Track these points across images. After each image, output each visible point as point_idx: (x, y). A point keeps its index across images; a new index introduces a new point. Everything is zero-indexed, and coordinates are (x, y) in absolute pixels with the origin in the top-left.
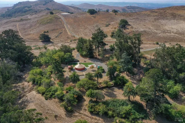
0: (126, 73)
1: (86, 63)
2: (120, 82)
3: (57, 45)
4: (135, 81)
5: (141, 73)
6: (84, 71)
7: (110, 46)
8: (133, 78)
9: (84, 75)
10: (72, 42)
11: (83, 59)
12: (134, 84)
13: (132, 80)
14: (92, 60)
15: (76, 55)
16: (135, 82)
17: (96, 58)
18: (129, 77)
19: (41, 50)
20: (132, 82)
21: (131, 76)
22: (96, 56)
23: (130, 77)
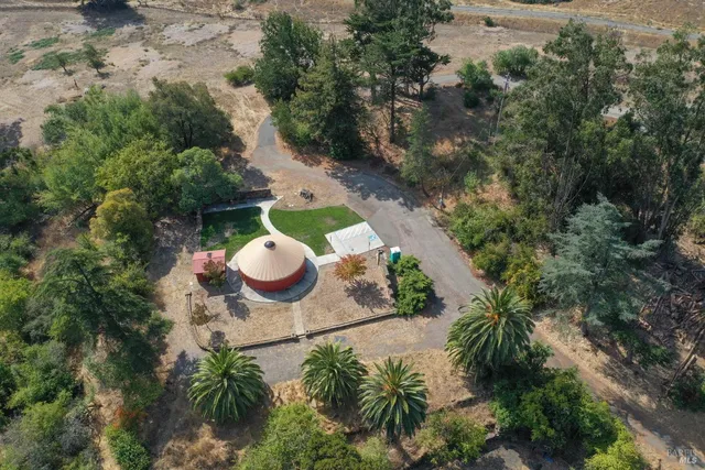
0: (577, 312)
1: (312, 206)
2: (551, 432)
3: (163, 37)
4: (646, 390)
5: (680, 319)
6: (299, 298)
7: (459, 73)
8: (628, 363)
9: (296, 340)
10: (245, 14)
11: (299, 165)
12: (637, 426)
13: (623, 380)
14: (349, 182)
15: (255, 132)
16: (644, 399)
17: (377, 162)
18: (603, 357)
19: (70, 73)
20: (620, 401)
21: (613, 343)
22: (377, 141)
23: (606, 351)
